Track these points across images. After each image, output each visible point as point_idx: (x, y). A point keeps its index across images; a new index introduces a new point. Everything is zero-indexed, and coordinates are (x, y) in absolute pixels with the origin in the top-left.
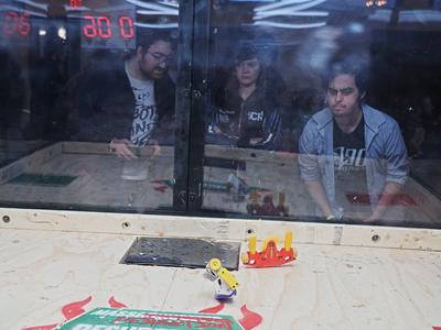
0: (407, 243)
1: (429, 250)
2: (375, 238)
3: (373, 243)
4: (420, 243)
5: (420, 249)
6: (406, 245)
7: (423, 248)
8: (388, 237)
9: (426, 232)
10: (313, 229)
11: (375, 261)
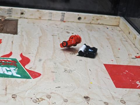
0: (93, 21)
1: (103, 24)
2: (79, 18)
3: (78, 21)
4: (99, 21)
5: (99, 24)
6: (93, 22)
7: (100, 23)
8: (85, 18)
9: (102, 16)
10: (51, 13)
11: (79, 30)
